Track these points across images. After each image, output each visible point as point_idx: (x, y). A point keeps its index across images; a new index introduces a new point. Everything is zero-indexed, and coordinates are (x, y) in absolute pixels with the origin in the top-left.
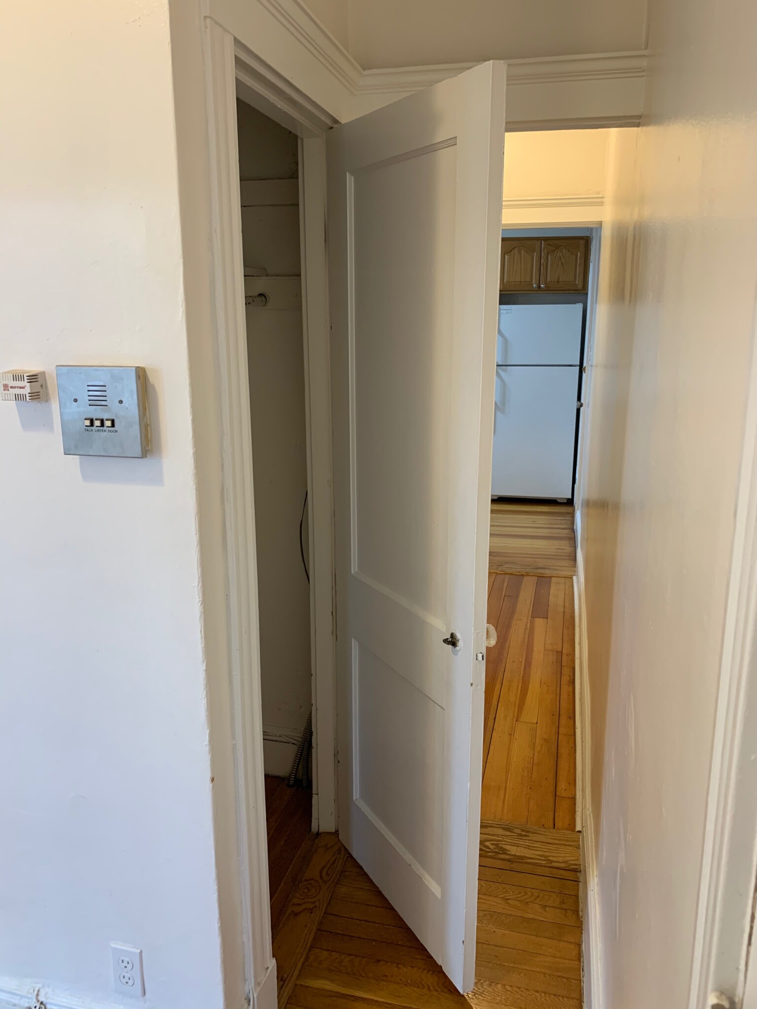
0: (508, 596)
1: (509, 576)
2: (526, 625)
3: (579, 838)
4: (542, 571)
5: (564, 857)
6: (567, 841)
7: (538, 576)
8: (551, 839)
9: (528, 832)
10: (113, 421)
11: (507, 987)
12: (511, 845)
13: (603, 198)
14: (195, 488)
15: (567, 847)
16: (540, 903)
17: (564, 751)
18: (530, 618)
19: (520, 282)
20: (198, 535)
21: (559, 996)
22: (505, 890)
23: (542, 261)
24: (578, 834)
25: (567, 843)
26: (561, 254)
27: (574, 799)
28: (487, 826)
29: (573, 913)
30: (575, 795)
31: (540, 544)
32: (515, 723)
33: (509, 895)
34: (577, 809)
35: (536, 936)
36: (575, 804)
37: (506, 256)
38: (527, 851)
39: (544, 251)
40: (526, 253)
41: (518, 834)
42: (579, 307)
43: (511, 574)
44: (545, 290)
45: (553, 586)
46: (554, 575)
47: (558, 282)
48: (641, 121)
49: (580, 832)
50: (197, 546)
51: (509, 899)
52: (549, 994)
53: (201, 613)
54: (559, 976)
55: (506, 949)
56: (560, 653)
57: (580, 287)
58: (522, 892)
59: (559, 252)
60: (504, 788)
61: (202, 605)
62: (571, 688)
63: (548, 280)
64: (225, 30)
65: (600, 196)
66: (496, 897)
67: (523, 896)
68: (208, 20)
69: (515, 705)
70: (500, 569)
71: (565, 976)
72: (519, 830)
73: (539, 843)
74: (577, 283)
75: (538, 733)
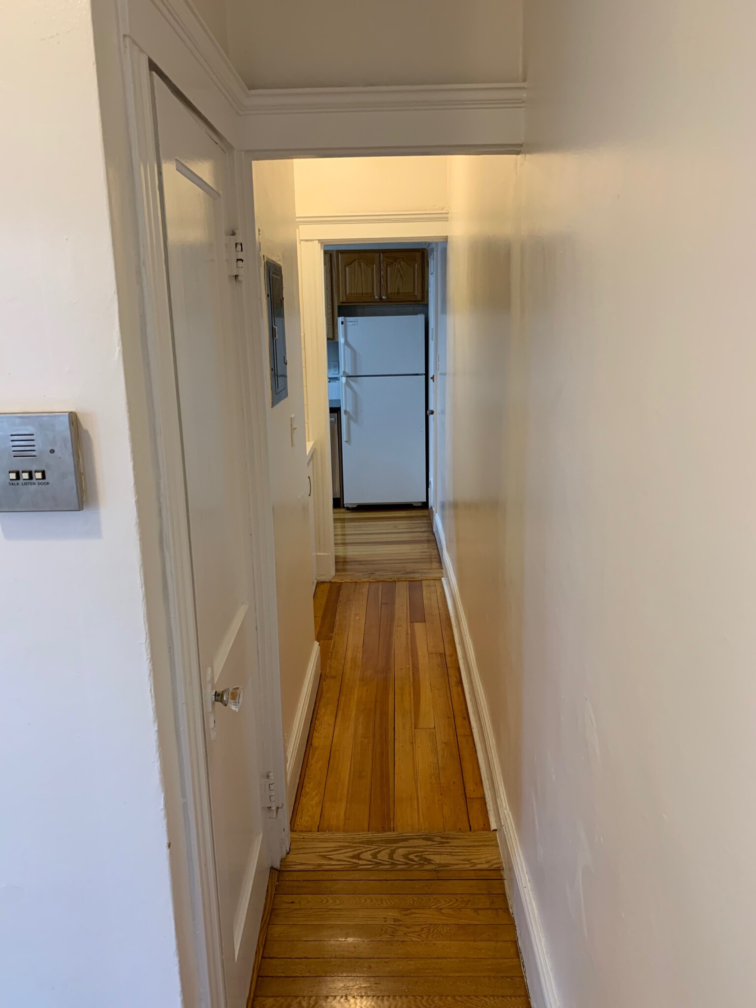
0: (384, 604)
1: (382, 583)
2: (407, 631)
3: (496, 837)
4: (412, 575)
5: (485, 858)
6: (486, 841)
7: (409, 581)
8: (471, 841)
9: (447, 838)
10: (43, 473)
11: (457, 998)
12: (434, 854)
13: (448, 213)
14: (138, 538)
15: (487, 848)
16: (472, 907)
17: (465, 753)
18: (409, 624)
19: (362, 294)
20: (143, 589)
21: (506, 996)
22: (437, 901)
23: (382, 273)
24: (494, 832)
25: (487, 844)
26: (399, 266)
27: (483, 798)
28: (408, 839)
29: (504, 911)
30: (484, 794)
31: (405, 548)
32: (414, 730)
33: (441, 904)
34: (489, 808)
35: (475, 941)
36: (486, 804)
37: (347, 269)
38: (449, 857)
39: (383, 263)
40: (365, 265)
41: (438, 841)
42: (421, 317)
43: (383, 581)
44: (386, 302)
45: (424, 588)
46: (424, 578)
47: (398, 293)
48: (522, 149)
49: (495, 830)
50: (143, 600)
51: (442, 909)
52: (498, 996)
53: (151, 671)
54: (503, 977)
55: (448, 959)
56: (443, 655)
57: (419, 297)
58: (453, 899)
59: (397, 264)
60: (416, 798)
61: (151, 663)
62: (460, 689)
63: (389, 292)
64: (141, 50)
65: (445, 212)
66: (429, 908)
67: (454, 903)
68: (127, 40)
69: (411, 713)
70: (372, 577)
71: (507, 975)
72: (439, 838)
73: (460, 848)
74: (416, 294)
75: (437, 738)
